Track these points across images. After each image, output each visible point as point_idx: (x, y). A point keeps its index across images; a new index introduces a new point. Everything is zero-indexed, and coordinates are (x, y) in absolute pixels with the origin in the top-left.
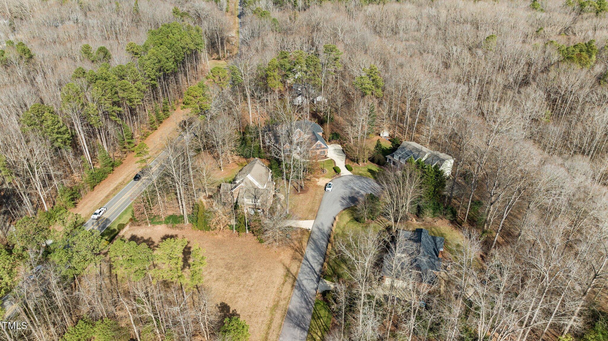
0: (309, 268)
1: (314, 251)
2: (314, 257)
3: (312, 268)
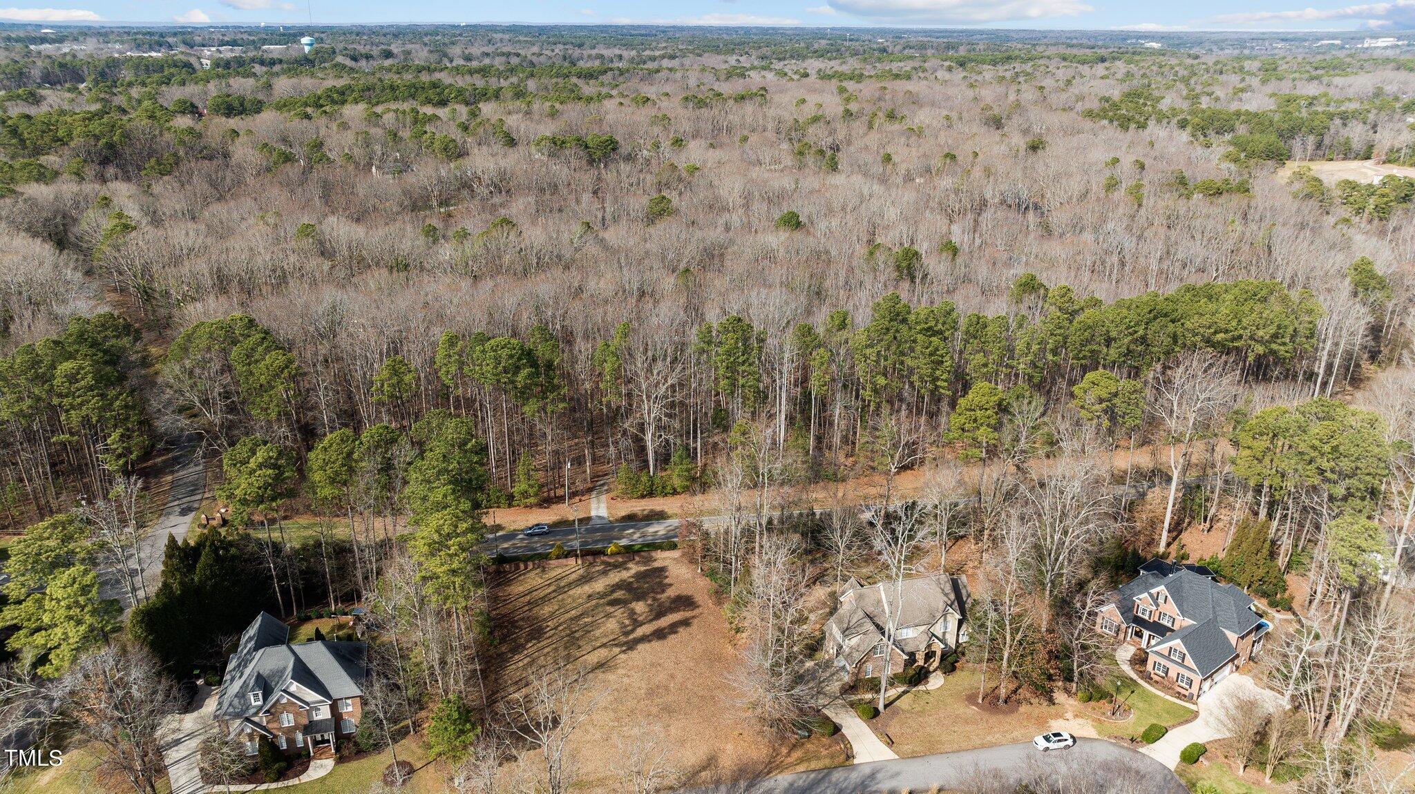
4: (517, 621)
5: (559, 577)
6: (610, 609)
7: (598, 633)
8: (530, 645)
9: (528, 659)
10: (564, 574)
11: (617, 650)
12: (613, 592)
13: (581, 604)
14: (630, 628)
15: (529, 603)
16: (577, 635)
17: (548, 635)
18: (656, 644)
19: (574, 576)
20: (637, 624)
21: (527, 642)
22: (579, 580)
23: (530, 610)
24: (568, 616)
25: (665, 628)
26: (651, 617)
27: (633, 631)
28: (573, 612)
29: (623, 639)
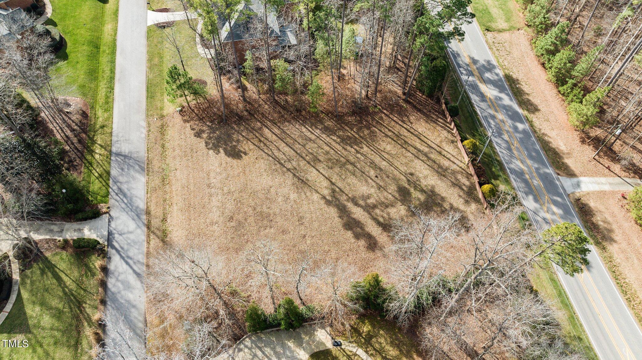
0: (131, 258)
1: (128, 302)
2: (128, 286)
3: (125, 259)
4: (369, 128)
5: (444, 153)
6: (393, 188)
7: (352, 180)
8: (335, 138)
9: (313, 137)
10: (449, 156)
11: (326, 192)
12: (422, 191)
13: (396, 168)
14: (361, 202)
15: (398, 136)
16: (350, 167)
17: (348, 148)
18: (337, 222)
19: (446, 163)
20: (369, 209)
21: (339, 137)
22: (440, 166)
23: (387, 136)
24: (377, 160)
25: (362, 228)
26: (381, 220)
27: (356, 204)
28: (384, 163)
29: (343, 198)
